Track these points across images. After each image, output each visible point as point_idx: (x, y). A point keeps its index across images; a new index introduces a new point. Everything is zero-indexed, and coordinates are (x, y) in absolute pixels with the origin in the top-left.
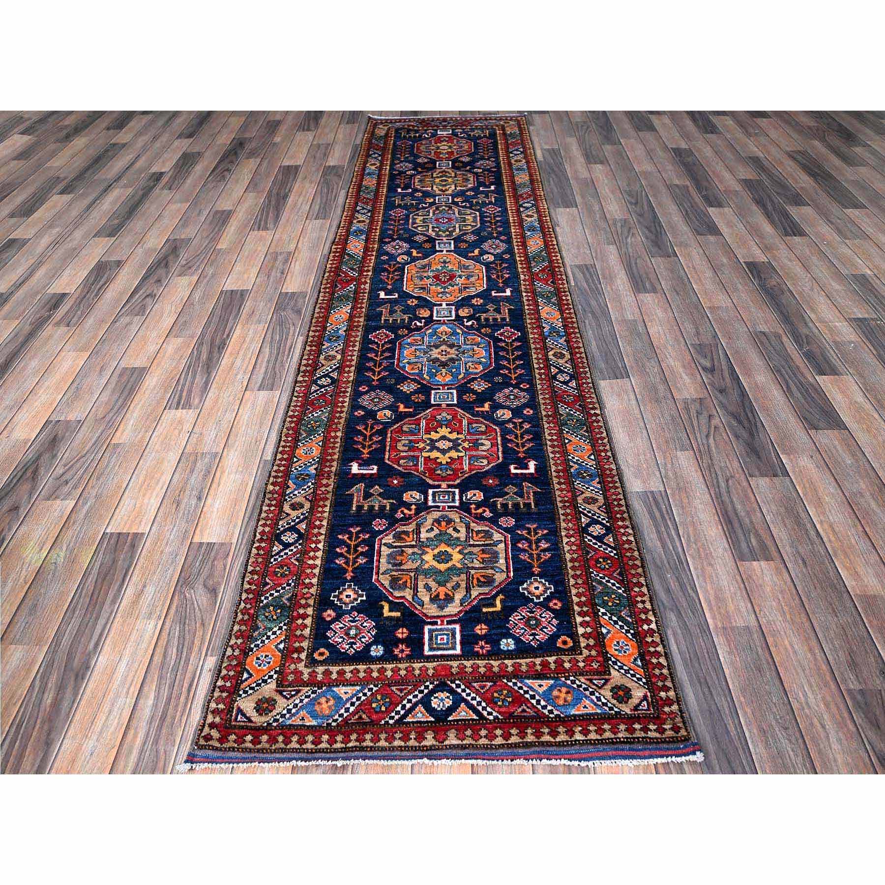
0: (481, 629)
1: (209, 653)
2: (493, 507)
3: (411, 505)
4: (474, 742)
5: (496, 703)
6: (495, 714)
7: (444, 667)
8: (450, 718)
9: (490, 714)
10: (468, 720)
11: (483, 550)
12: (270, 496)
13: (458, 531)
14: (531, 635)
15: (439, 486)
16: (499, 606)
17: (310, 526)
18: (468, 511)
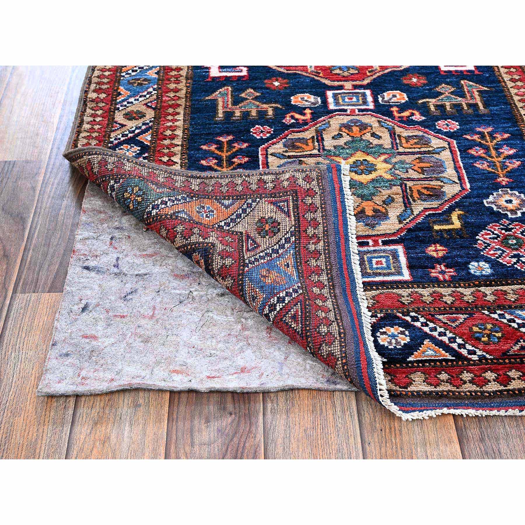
0: (436, 251)
1: (19, 289)
2: (424, 109)
3: (305, 109)
4: (454, 389)
5: (478, 339)
6: (479, 353)
7: (388, 296)
8: (411, 359)
9: (471, 352)
10: (441, 361)
11: (419, 158)
12: (93, 105)
13: (379, 138)
14: (512, 257)
15: (341, 87)
16: (457, 224)
17: (158, 136)
18: (390, 114)
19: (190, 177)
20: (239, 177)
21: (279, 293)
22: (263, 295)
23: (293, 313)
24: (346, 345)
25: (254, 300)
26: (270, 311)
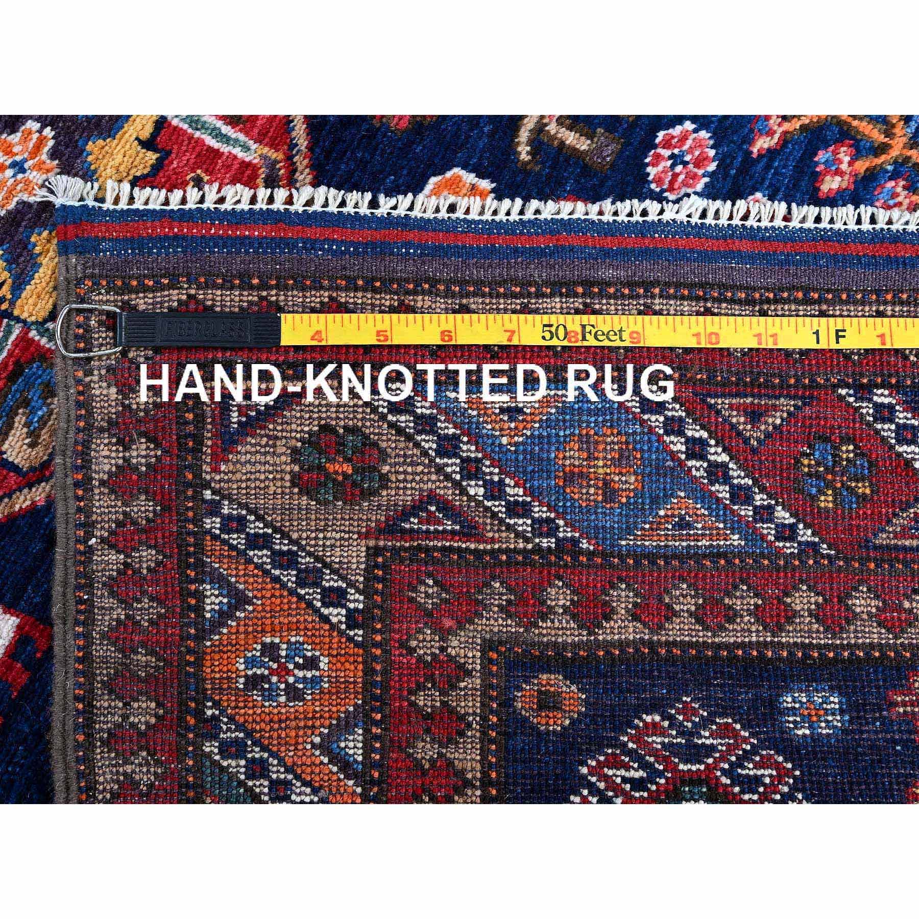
19: (89, 736)
20: (90, 561)
21: (673, 455)
22: (678, 497)
23: (742, 419)
24: (847, 290)
25: (689, 526)
26: (727, 480)
